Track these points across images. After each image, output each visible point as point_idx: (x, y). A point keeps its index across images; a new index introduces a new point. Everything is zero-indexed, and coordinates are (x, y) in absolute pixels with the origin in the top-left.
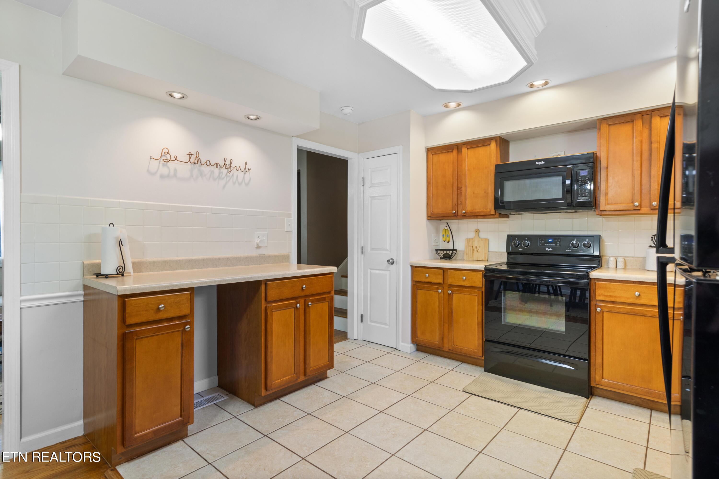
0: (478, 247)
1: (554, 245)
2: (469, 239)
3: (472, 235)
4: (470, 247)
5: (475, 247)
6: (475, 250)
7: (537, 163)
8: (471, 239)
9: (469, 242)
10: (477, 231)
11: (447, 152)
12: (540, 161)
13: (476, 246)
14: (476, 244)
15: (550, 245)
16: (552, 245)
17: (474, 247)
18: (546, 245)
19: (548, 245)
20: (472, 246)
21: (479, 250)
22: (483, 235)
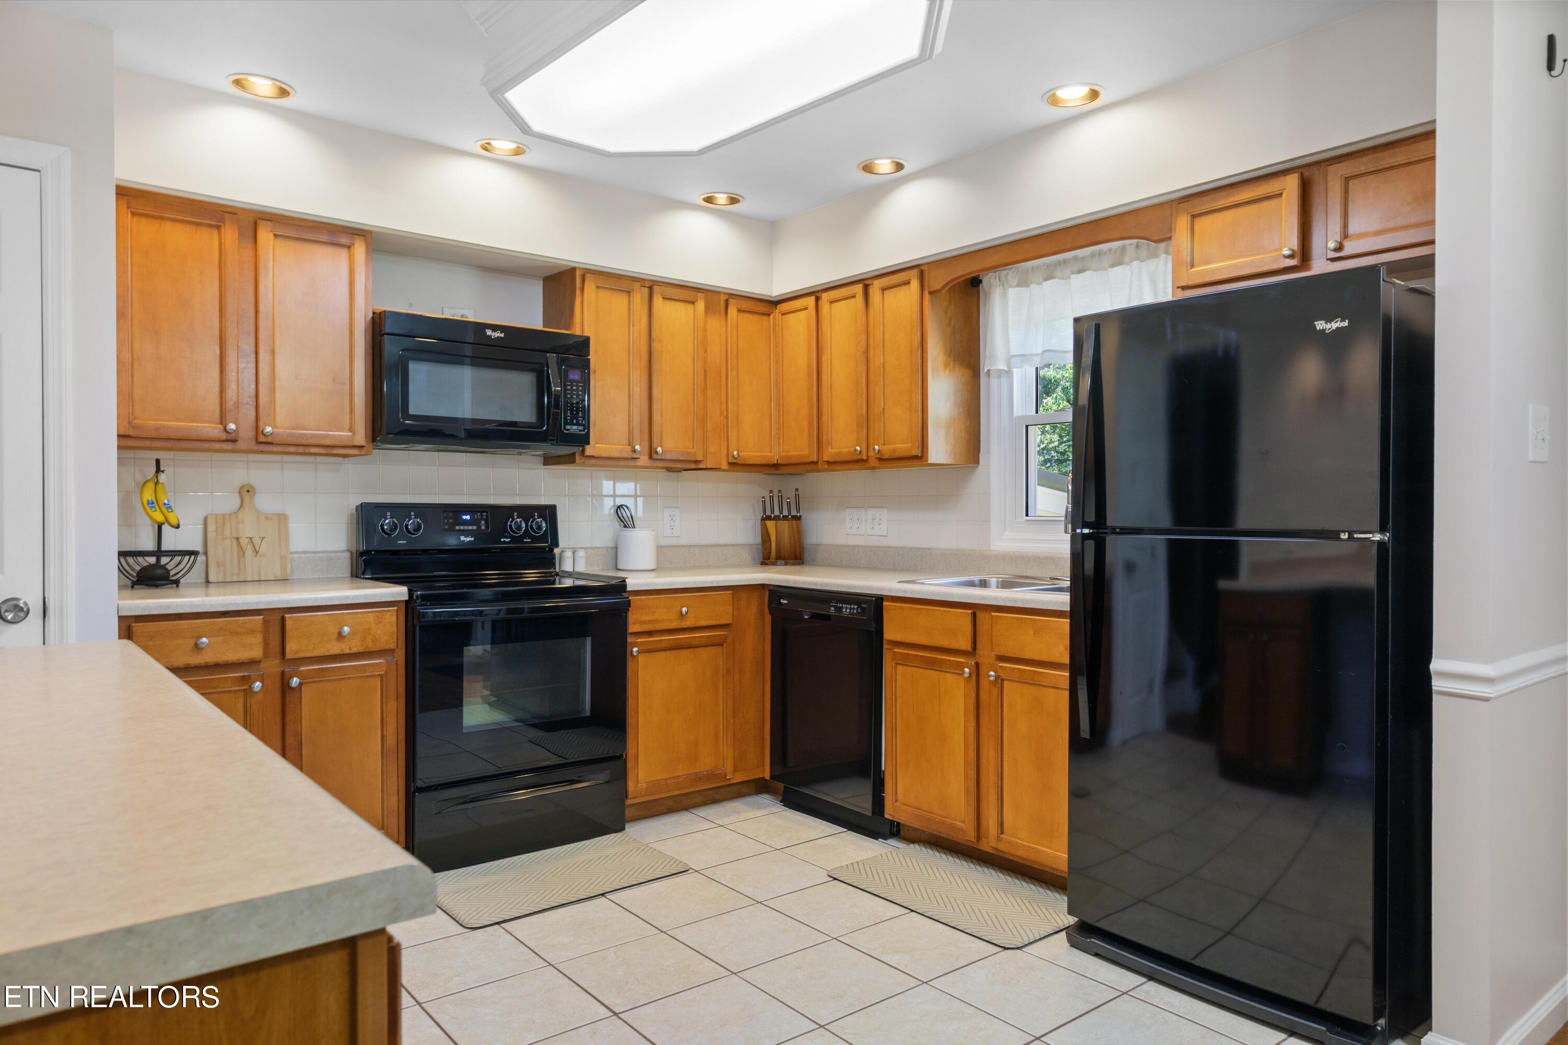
0: (257, 541)
1: (475, 528)
2: (224, 515)
3: (227, 502)
4: (228, 542)
5: (247, 541)
6: (249, 551)
7: (489, 332)
8: (230, 514)
9: (224, 524)
10: (246, 491)
11: (198, 224)
12: (495, 328)
13: (251, 538)
14: (248, 529)
15: (466, 528)
16: (470, 528)
17: (244, 542)
18: (457, 528)
19: (462, 528)
20: (237, 539)
21: (263, 550)
22: (265, 503)
